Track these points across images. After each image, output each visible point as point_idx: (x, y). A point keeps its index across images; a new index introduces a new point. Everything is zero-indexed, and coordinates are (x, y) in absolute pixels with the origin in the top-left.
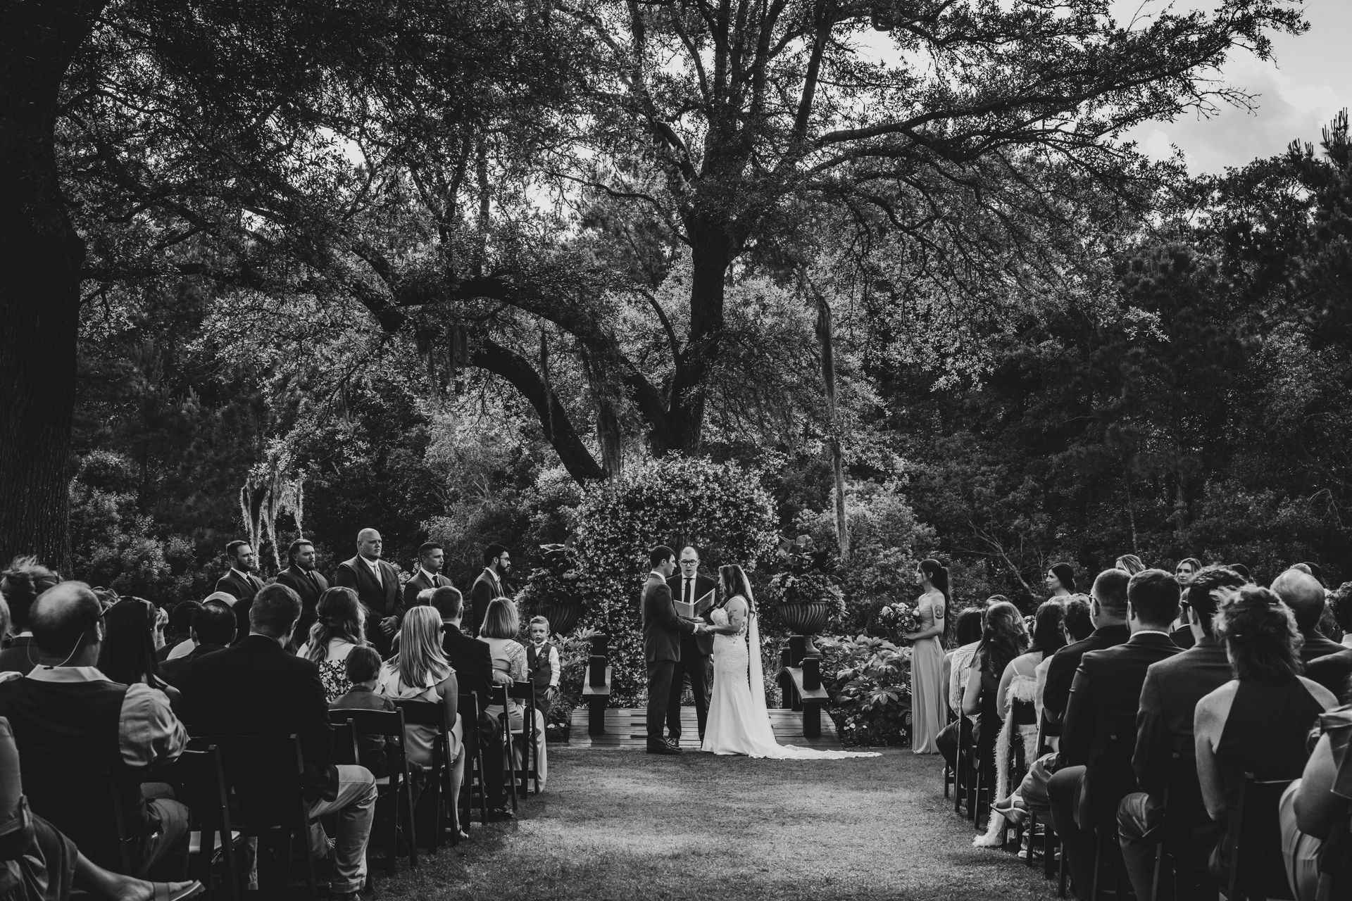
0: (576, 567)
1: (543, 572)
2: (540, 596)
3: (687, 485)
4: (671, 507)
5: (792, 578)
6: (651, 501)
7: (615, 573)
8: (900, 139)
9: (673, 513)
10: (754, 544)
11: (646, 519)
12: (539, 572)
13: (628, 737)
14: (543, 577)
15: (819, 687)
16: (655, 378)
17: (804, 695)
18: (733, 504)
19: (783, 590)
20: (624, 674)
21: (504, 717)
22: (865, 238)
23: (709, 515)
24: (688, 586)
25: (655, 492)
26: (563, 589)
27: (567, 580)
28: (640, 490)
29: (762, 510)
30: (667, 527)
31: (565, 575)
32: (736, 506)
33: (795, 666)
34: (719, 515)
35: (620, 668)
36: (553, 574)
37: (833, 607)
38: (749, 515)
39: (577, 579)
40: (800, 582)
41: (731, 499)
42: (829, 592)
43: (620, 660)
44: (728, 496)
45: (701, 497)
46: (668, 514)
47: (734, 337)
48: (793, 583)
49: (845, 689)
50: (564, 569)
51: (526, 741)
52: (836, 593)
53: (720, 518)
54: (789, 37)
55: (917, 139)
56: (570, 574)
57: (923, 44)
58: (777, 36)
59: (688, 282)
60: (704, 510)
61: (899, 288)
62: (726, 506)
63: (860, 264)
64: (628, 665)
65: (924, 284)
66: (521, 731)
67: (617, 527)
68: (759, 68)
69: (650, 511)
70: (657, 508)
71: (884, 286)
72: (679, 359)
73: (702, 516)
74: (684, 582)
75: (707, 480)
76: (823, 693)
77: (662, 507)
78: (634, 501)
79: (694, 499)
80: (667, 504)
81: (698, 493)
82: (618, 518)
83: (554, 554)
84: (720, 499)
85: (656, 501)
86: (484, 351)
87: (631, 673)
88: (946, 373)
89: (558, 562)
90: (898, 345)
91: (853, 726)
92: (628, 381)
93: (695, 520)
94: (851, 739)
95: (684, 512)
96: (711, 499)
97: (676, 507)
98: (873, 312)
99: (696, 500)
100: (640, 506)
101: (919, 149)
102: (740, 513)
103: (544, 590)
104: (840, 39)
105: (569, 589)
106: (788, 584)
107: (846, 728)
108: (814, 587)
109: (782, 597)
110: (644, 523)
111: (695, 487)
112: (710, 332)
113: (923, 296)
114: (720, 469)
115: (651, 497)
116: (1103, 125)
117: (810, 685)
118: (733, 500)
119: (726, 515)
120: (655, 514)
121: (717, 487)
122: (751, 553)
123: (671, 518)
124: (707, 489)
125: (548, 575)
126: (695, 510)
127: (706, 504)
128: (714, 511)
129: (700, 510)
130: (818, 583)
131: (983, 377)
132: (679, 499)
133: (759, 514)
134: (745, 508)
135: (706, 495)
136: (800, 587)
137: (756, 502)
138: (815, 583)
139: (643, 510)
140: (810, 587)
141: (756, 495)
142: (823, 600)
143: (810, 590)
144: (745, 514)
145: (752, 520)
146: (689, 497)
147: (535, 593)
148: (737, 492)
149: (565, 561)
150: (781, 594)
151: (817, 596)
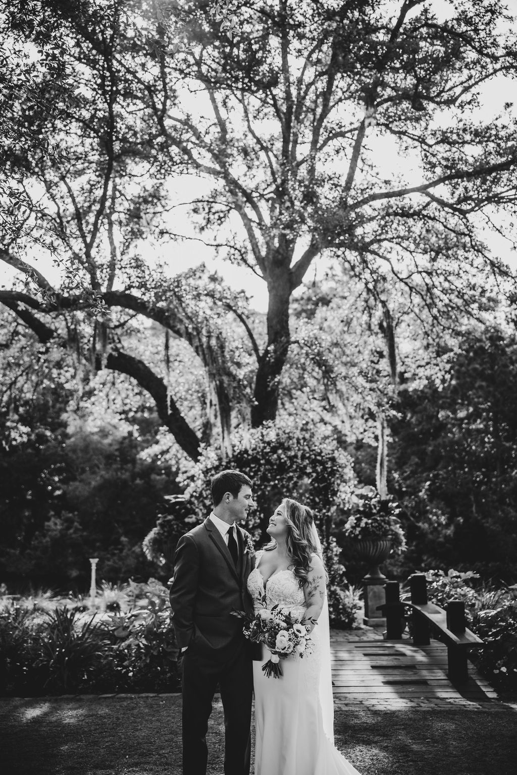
0: (196, 514)
1: (170, 517)
2: (166, 537)
4: (272, 464)
5: (365, 520)
6: (255, 460)
9: (273, 469)
12: (165, 517)
14: (170, 521)
18: (319, 461)
19: (358, 529)
25: (258, 453)
27: (188, 523)
28: (246, 451)
29: (342, 466)
30: (269, 481)
31: (187, 520)
32: (322, 463)
34: (309, 470)
36: (176, 519)
37: (396, 541)
38: (333, 470)
40: (371, 523)
42: (392, 531)
44: (315, 456)
45: (296, 456)
46: (269, 470)
48: (366, 523)
52: (397, 531)
53: (310, 473)
54: (329, 139)
60: (297, 466)
69: (254, 467)
70: (261, 465)
75: (298, 443)
77: (265, 465)
78: (241, 460)
79: (290, 458)
80: (268, 462)
81: (293, 453)
83: (176, 503)
84: (309, 458)
85: (260, 460)
89: (180, 509)
91: (504, 670)
93: (291, 474)
95: (282, 469)
96: (303, 457)
97: (276, 464)
99: (291, 458)
100: (247, 463)
102: (325, 469)
103: (170, 532)
106: (363, 524)
107: (495, 672)
108: (383, 527)
109: (358, 535)
111: (289, 449)
115: (256, 457)
118: (319, 458)
119: (315, 471)
120: (259, 470)
121: (306, 448)
122: (334, 500)
123: (271, 473)
124: (299, 450)
125: (173, 520)
126: (291, 466)
127: (299, 461)
128: (305, 467)
129: (295, 467)
130: (385, 523)
131: (443, 381)
132: (279, 458)
133: (340, 469)
134: (329, 465)
135: (300, 454)
136: (372, 526)
137: (337, 460)
138: (383, 524)
139: (250, 466)
140: (380, 527)
141: (336, 454)
142: (390, 537)
143: (380, 529)
144: (329, 470)
145: (335, 475)
146: (287, 457)
147: (163, 534)
148: (321, 452)
149: (186, 508)
150: (357, 532)
151: (386, 533)
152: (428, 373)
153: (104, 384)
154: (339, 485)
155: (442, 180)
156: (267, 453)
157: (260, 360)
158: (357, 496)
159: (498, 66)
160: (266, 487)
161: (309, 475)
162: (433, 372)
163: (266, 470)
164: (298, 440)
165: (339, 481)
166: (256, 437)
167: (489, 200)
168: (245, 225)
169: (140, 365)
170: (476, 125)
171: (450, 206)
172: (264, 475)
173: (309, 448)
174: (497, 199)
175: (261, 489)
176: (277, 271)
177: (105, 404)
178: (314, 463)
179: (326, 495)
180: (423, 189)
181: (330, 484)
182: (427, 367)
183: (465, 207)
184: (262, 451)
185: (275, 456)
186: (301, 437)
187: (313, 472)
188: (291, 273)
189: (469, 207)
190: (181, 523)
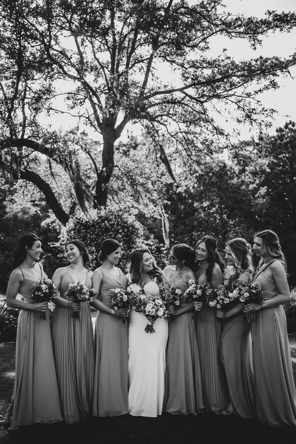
1: (49, 255)
2: (48, 264)
4: (102, 228)
6: (93, 226)
9: (102, 230)
10: (134, 243)
12: (47, 254)
14: (49, 256)
18: (126, 227)
27: (59, 257)
28: (89, 222)
30: (100, 236)
31: (58, 256)
32: (127, 227)
34: (121, 231)
36: (53, 255)
38: (133, 231)
41: (125, 225)
44: (124, 224)
45: (114, 224)
46: (100, 231)
50: (58, 254)
53: (121, 232)
54: (135, 63)
55: (187, 95)
60: (115, 229)
67: (80, 236)
69: (93, 230)
70: (96, 228)
73: (114, 231)
75: (115, 217)
77: (98, 228)
78: (86, 226)
80: (100, 227)
81: (113, 223)
82: (81, 233)
83: (53, 247)
84: (121, 225)
85: (96, 226)
89: (55, 250)
93: (111, 233)
95: (107, 230)
97: (104, 228)
99: (112, 225)
102: (129, 230)
103: (50, 262)
105: (59, 261)
110: (91, 235)
111: (111, 220)
115: (94, 224)
116: (250, 93)
118: (126, 225)
119: (123, 231)
120: (95, 231)
121: (119, 220)
122: (133, 246)
123: (101, 233)
124: (116, 221)
125: (51, 256)
126: (111, 229)
127: (116, 226)
128: (119, 230)
129: (113, 229)
130: (159, 258)
131: (194, 187)
132: (105, 224)
133: (136, 231)
134: (131, 228)
135: (116, 223)
137: (135, 226)
139: (90, 229)
141: (135, 223)
144: (131, 231)
145: (134, 233)
146: (109, 224)
147: (46, 263)
148: (127, 222)
149: (58, 250)
152: (186, 183)
153: (21, 187)
154: (135, 239)
155: (190, 86)
156: (99, 222)
157: (99, 175)
158: (145, 244)
159: (218, 29)
160: (99, 239)
161: (121, 233)
162: (188, 183)
163: (99, 231)
164: (115, 216)
165: (135, 237)
166: (94, 214)
167: (214, 96)
168: (92, 106)
169: (37, 177)
170: (209, 59)
171: (195, 99)
172: (98, 233)
173: (121, 220)
174: (218, 96)
175: (96, 241)
176: (108, 130)
177: (22, 197)
178: (123, 228)
179: (129, 244)
180: (181, 90)
181: (131, 238)
182: (185, 181)
183: (202, 100)
184: (97, 221)
185: (104, 224)
186: (117, 214)
187: (122, 232)
188: (115, 131)
189: (204, 100)
190: (55, 257)
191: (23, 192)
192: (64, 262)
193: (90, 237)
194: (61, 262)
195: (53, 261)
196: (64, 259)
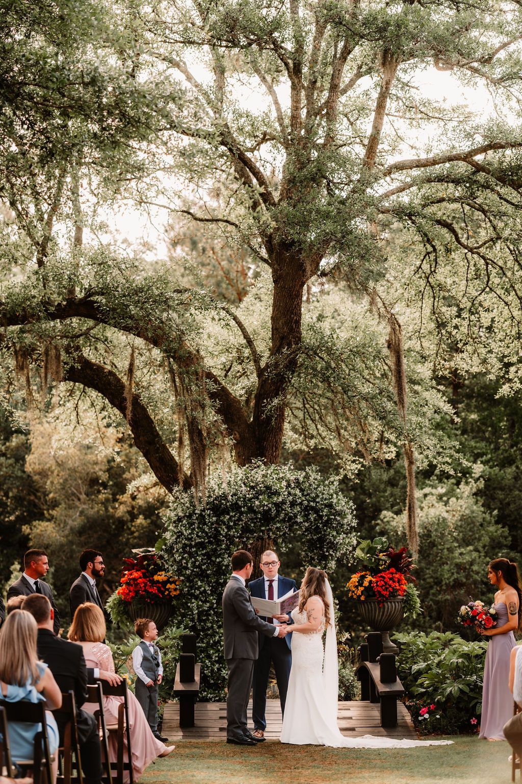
0: (166, 570)
1: (135, 574)
2: (132, 598)
3: (270, 491)
4: (255, 512)
5: (369, 578)
6: (236, 507)
7: (202, 575)
8: (462, 168)
9: (256, 518)
10: (334, 546)
11: (232, 524)
12: (131, 574)
13: (217, 730)
14: (134, 579)
15: (395, 681)
16: (238, 389)
17: (382, 688)
18: (312, 508)
19: (361, 589)
20: (212, 670)
21: (99, 714)
22: (432, 256)
23: (291, 520)
24: (271, 586)
25: (239, 498)
26: (154, 590)
27: (158, 581)
28: (224, 497)
29: (341, 514)
30: (252, 532)
31: (156, 578)
32: (316, 511)
33: (373, 661)
34: (300, 519)
35: (209, 664)
36: (144, 576)
37: (408, 603)
38: (329, 519)
39: (168, 581)
40: (377, 582)
41: (312, 504)
42: (405, 591)
43: (209, 657)
44: (308, 501)
45: (283, 502)
46: (252, 519)
47: (312, 352)
48: (370, 582)
49: (419, 681)
50: (155, 572)
51: (122, 736)
52: (410, 591)
53: (301, 522)
54: (359, 75)
55: (479, 168)
56: (160, 577)
57: (481, 81)
58: (347, 75)
59: (269, 299)
60: (286, 514)
61: (465, 303)
62: (307, 510)
63: (428, 281)
64: (217, 662)
65: (488, 299)
66: (116, 727)
67: (203, 531)
68: (329, 104)
69: (235, 516)
70: (242, 513)
71: (450, 301)
72: (260, 372)
73: (283, 521)
74: (267, 584)
75: (288, 486)
76: (399, 686)
77: (246, 513)
78: (219, 507)
79: (277, 505)
80: (251, 510)
81: (281, 499)
82: (205, 524)
83: (145, 558)
84: (301, 504)
85: (241, 507)
86: (78, 366)
87: (219, 669)
88: (510, 381)
89: (149, 565)
90: (465, 355)
91: (427, 716)
92: (213, 396)
93: (277, 524)
94: (426, 728)
95: (267, 518)
96: (293, 504)
97: (260, 513)
98: (441, 325)
100: (226, 511)
101: (481, 177)
102: (321, 517)
103: (136, 592)
104: (405, 78)
105: (159, 590)
106: (366, 583)
107: (420, 718)
108: (390, 586)
109: (359, 597)
110: (229, 528)
112: (289, 346)
113: (487, 310)
114: (301, 475)
115: (236, 503)
117: (387, 678)
119: (307, 520)
120: (240, 519)
122: (331, 555)
123: (255, 523)
124: (288, 495)
125: (140, 577)
126: (277, 515)
127: (288, 508)
128: (295, 516)
129: (282, 515)
130: (394, 582)
134: (325, 512)
135: (289, 499)
136: (377, 585)
137: (336, 507)
138: (391, 582)
139: (229, 515)
140: (386, 586)
142: (399, 597)
143: (387, 588)
144: (325, 518)
147: (128, 594)
149: (156, 564)
150: (359, 593)
151: (393, 594)
156: (249, 499)
163: (248, 519)
165: (335, 533)
169: (112, 378)
172: (247, 525)
179: (321, 549)
180: (467, 157)
190: (150, 581)
191: (76, 407)
192: (170, 592)
193: (227, 535)
194: (163, 593)
195: (146, 591)
196: (168, 586)
